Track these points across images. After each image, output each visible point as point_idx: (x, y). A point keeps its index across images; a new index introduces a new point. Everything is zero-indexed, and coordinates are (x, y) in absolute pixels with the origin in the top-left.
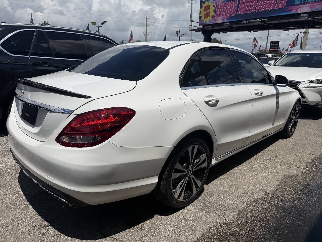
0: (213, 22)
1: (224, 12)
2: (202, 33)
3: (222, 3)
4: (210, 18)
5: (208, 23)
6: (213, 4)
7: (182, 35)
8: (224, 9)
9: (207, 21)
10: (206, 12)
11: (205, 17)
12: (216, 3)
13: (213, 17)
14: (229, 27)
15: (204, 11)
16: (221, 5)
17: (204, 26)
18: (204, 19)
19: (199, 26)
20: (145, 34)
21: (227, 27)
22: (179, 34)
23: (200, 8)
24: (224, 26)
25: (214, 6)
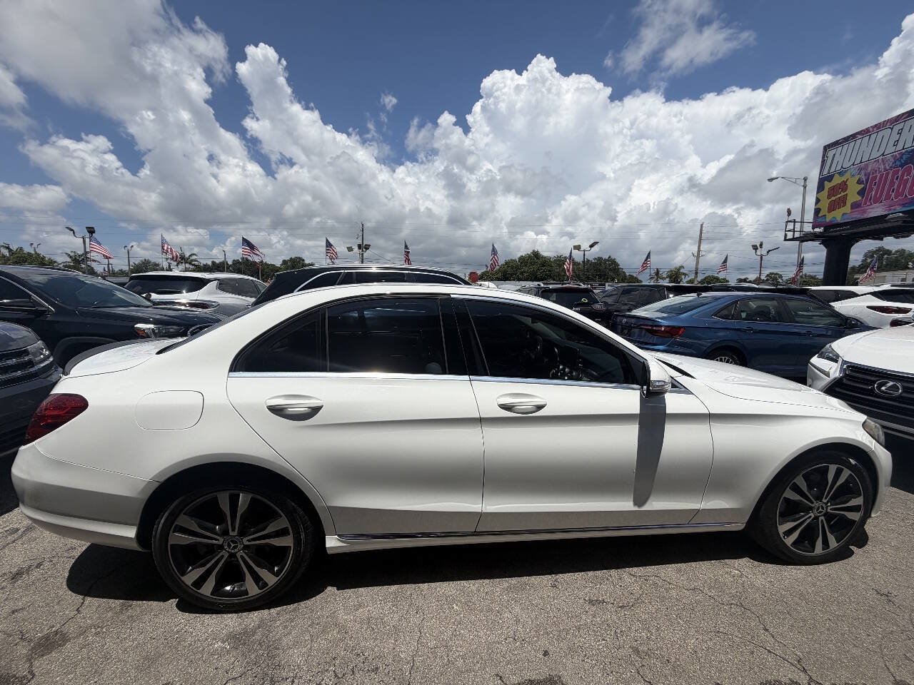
0: (854, 216)
1: (894, 189)
2: (820, 244)
3: (885, 170)
4: (847, 209)
5: (839, 219)
6: (857, 178)
7: (768, 252)
8: (892, 183)
9: (838, 216)
10: (833, 198)
11: (832, 208)
12: (867, 175)
13: (855, 206)
14: (904, 222)
15: (829, 196)
16: (882, 175)
17: (828, 227)
18: (827, 214)
19: (813, 228)
20: (696, 254)
21: (900, 223)
22: (759, 249)
23: (818, 193)
24: (886, 222)
25: (859, 182)
